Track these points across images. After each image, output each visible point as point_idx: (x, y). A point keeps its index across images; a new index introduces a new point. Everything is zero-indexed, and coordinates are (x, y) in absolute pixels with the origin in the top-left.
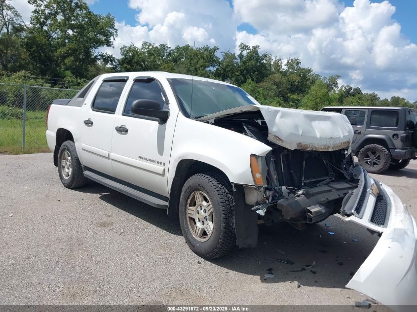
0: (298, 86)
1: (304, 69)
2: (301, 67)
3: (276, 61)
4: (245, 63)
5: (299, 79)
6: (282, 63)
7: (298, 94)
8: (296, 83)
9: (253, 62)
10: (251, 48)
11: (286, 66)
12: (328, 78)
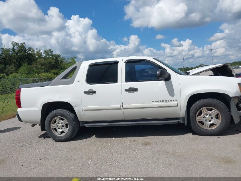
0: (54, 65)
1: (55, 55)
2: (54, 54)
3: (37, 51)
4: (17, 53)
5: (54, 61)
6: (41, 53)
7: (55, 69)
8: (53, 64)
9: (23, 53)
10: (20, 44)
11: (44, 54)
12: (70, 59)
